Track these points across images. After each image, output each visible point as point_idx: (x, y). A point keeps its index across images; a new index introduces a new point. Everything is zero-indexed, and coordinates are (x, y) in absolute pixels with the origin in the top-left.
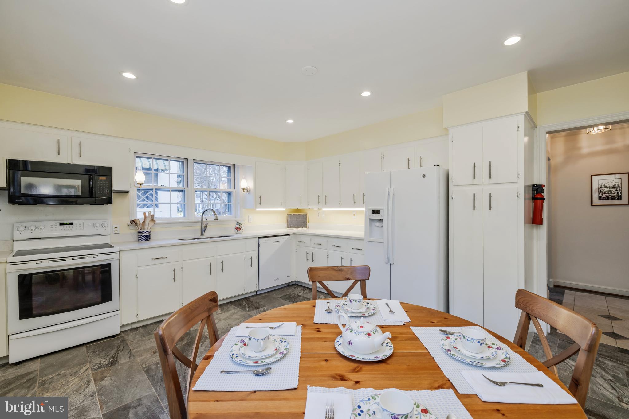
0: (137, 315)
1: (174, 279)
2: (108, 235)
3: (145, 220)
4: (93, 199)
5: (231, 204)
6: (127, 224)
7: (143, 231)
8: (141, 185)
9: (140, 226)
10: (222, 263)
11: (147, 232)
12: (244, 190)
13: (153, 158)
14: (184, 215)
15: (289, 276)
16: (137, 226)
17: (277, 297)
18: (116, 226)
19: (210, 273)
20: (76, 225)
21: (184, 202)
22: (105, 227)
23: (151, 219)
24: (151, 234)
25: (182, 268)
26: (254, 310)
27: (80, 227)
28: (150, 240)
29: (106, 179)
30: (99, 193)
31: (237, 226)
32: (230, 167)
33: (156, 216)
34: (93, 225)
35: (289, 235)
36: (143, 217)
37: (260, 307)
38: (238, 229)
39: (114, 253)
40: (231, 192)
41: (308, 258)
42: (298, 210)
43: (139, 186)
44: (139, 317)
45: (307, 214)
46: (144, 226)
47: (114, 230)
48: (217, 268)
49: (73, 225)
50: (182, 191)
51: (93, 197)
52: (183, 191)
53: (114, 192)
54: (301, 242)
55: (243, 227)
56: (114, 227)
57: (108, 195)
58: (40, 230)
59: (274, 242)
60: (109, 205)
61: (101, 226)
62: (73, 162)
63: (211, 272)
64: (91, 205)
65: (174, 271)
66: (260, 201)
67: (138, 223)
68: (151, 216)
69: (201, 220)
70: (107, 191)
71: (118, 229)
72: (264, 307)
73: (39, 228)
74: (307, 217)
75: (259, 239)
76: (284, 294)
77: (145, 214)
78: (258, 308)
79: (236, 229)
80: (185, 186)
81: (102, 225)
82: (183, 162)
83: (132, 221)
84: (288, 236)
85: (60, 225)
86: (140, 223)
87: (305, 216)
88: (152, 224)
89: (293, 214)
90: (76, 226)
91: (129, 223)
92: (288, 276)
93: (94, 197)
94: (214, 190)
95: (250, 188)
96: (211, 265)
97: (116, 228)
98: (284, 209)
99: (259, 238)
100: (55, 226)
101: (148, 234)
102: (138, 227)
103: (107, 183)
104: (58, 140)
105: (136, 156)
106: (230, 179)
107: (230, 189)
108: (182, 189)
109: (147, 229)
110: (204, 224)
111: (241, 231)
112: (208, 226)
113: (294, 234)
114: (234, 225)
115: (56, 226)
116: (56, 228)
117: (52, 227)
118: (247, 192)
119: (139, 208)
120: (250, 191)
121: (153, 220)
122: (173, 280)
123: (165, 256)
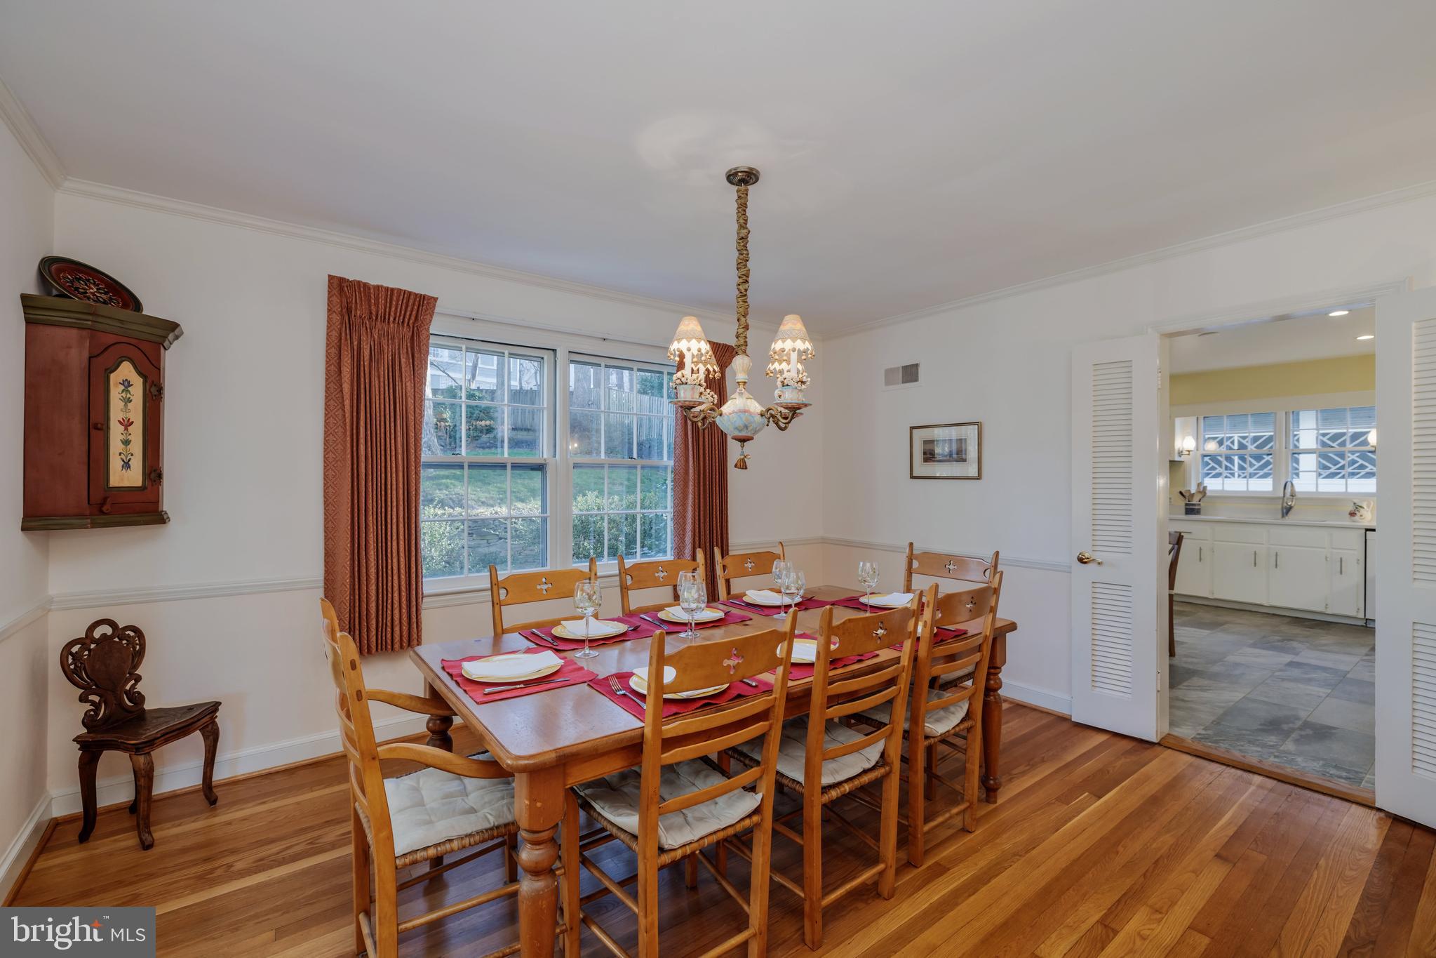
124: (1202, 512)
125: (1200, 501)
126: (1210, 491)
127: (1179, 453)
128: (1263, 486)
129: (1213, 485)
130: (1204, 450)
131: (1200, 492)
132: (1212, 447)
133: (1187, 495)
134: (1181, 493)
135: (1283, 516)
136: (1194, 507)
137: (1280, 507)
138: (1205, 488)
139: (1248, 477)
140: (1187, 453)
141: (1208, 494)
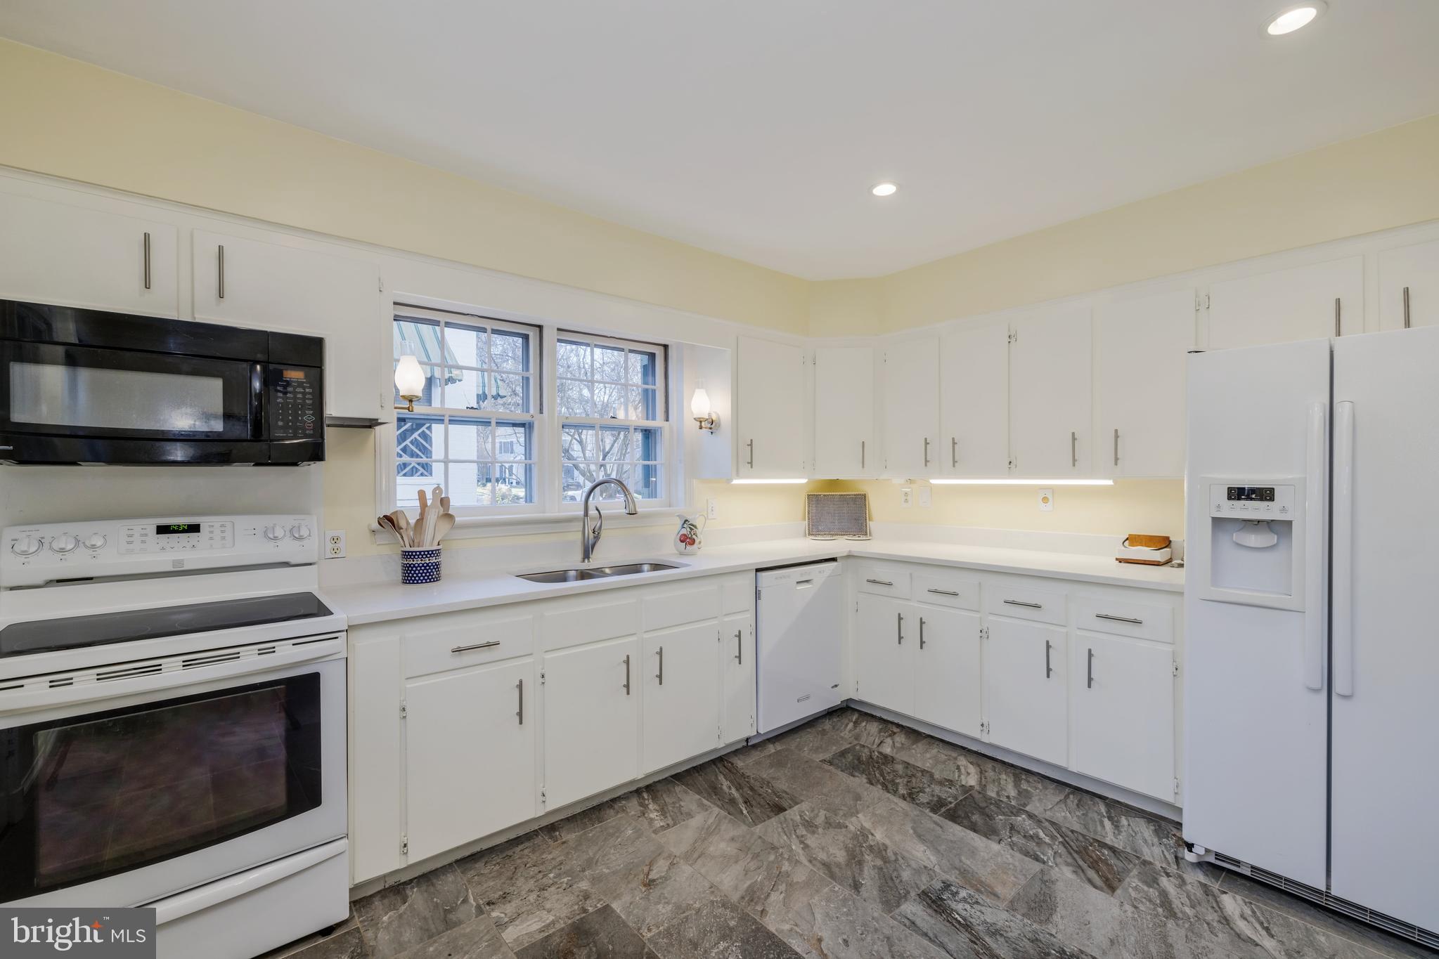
0: (405, 845)
1: (520, 714)
2: (310, 564)
3: (422, 514)
4: (263, 446)
5: (655, 466)
6: (369, 525)
7: (420, 552)
8: (411, 401)
9: (408, 536)
10: (660, 653)
11: (430, 553)
12: (701, 422)
13: (442, 324)
14: (529, 498)
15: (836, 686)
16: (400, 534)
17: (818, 757)
18: (335, 533)
19: (625, 690)
20: (211, 532)
21: (530, 459)
22: (301, 538)
23: (442, 512)
24: (443, 559)
25: (543, 676)
26: (769, 818)
27: (223, 538)
28: (437, 579)
29: (306, 377)
30: (280, 423)
31: (684, 531)
32: (652, 356)
33: (455, 502)
34: (265, 532)
35: (834, 560)
36: (417, 503)
37: (785, 805)
38: (688, 540)
39: (331, 635)
40: (655, 430)
41: (902, 635)
42: (834, 484)
43: (406, 405)
44: (409, 854)
45: (865, 496)
46: (421, 534)
47: (329, 545)
48: (644, 670)
49: (199, 531)
50: (523, 425)
51: (263, 438)
52: (527, 426)
53: (328, 426)
54: (874, 582)
55: (701, 536)
56: (328, 538)
57: (311, 432)
58: (90, 552)
59: (798, 583)
60: (315, 466)
61: (288, 534)
62: (196, 316)
63: (627, 686)
64: (257, 464)
65: (520, 686)
66: (748, 457)
67: (403, 524)
68: (442, 500)
69: (582, 513)
70: (308, 418)
71: (341, 544)
72: (797, 803)
73: (88, 543)
74: (865, 505)
75: (758, 573)
76: (834, 749)
77: (422, 495)
78: (779, 809)
79: (682, 541)
80: (533, 409)
81: (291, 531)
82: (526, 338)
83: (385, 517)
84: (833, 564)
85: (157, 533)
86: (408, 523)
87: (860, 501)
88: (444, 527)
89: (825, 495)
90: (211, 535)
91: (375, 525)
92: (833, 687)
93: (265, 436)
94: (613, 422)
95: (719, 418)
96: (627, 662)
97: (335, 540)
98: (804, 481)
99: (758, 570)
100: (142, 535)
101: (433, 560)
102: (402, 537)
103: (307, 390)
104: (147, 237)
105: (395, 316)
106: (654, 391)
107: (654, 419)
108: (524, 418)
109: (432, 544)
110: (591, 525)
111: (695, 546)
112: (603, 534)
113: (849, 556)
114: (673, 529)
115: (146, 535)
116: (143, 542)
117: (130, 539)
118: (711, 428)
119: (405, 475)
120: (719, 425)
121: (448, 516)
122: (517, 719)
123: (492, 640)
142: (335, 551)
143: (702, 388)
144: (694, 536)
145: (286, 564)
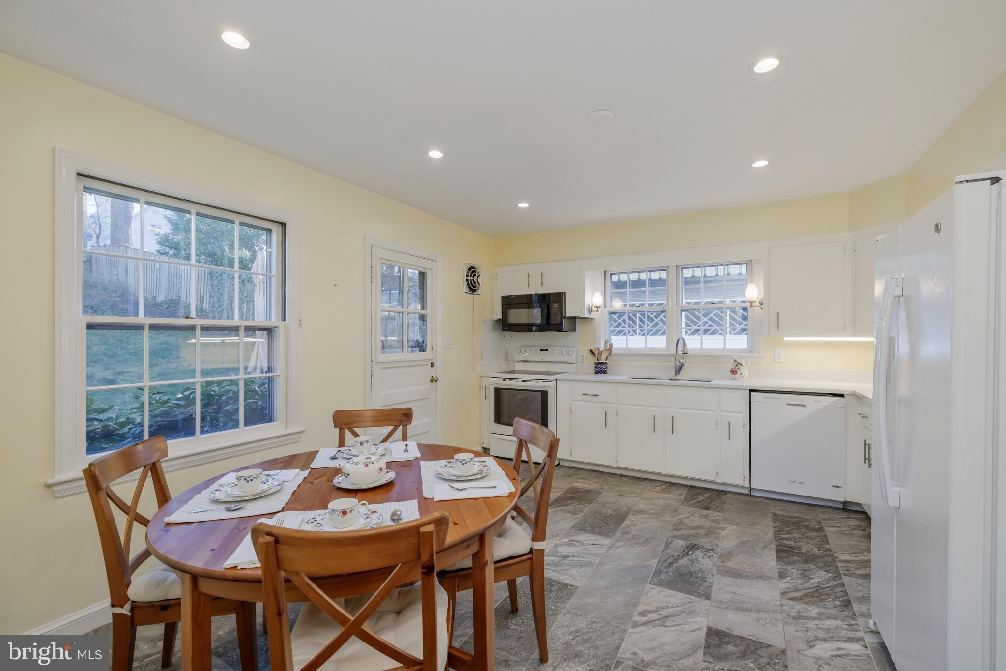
124: (609, 371)
125: (606, 360)
126: (616, 348)
127: (589, 309)
128: (658, 343)
129: (618, 342)
130: (611, 306)
131: (606, 350)
132: (618, 304)
133: (596, 352)
134: (591, 351)
135: (676, 374)
136: (601, 366)
137: (673, 364)
138: (611, 345)
139: (646, 334)
140: (596, 309)
141: (614, 352)
142: (583, 360)
143: (752, 283)
144: (737, 370)
145: (566, 363)
